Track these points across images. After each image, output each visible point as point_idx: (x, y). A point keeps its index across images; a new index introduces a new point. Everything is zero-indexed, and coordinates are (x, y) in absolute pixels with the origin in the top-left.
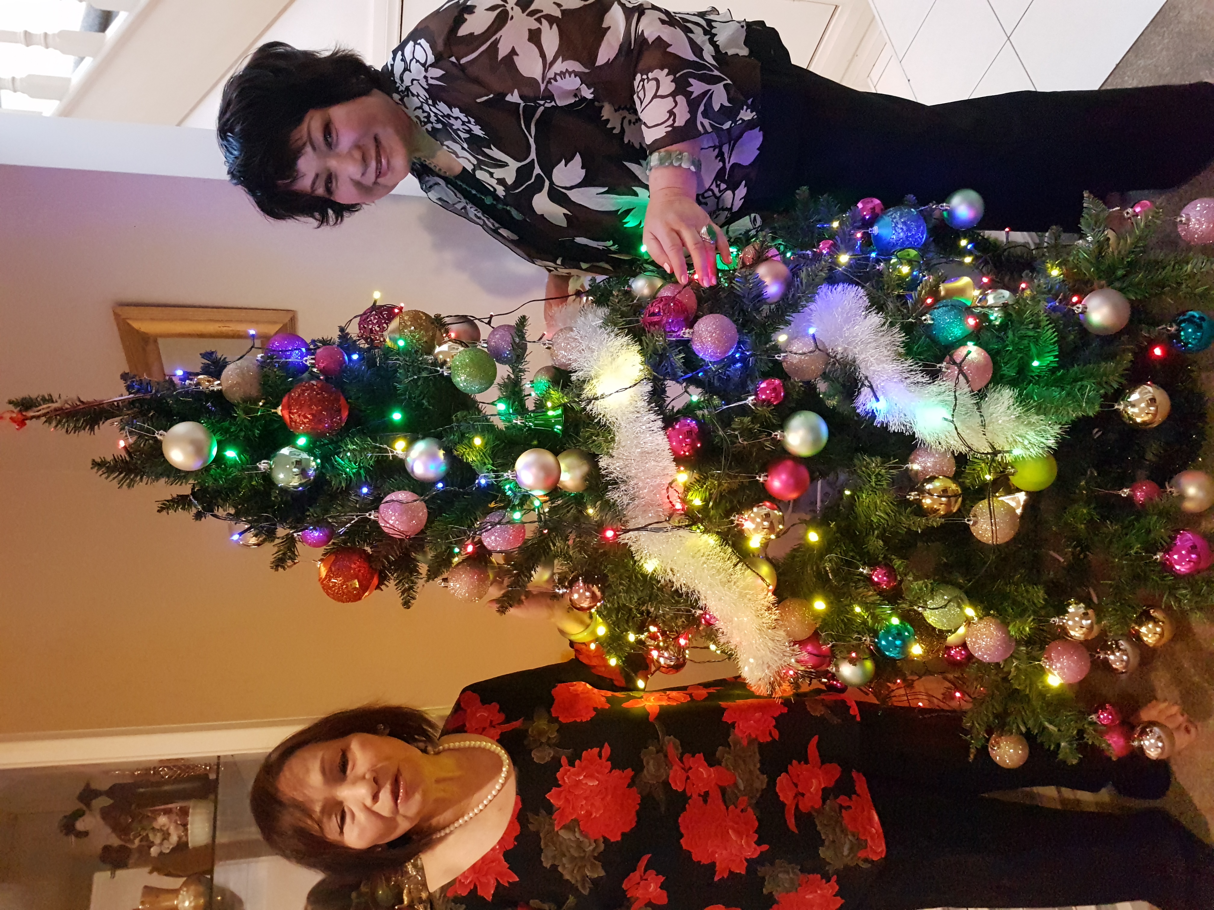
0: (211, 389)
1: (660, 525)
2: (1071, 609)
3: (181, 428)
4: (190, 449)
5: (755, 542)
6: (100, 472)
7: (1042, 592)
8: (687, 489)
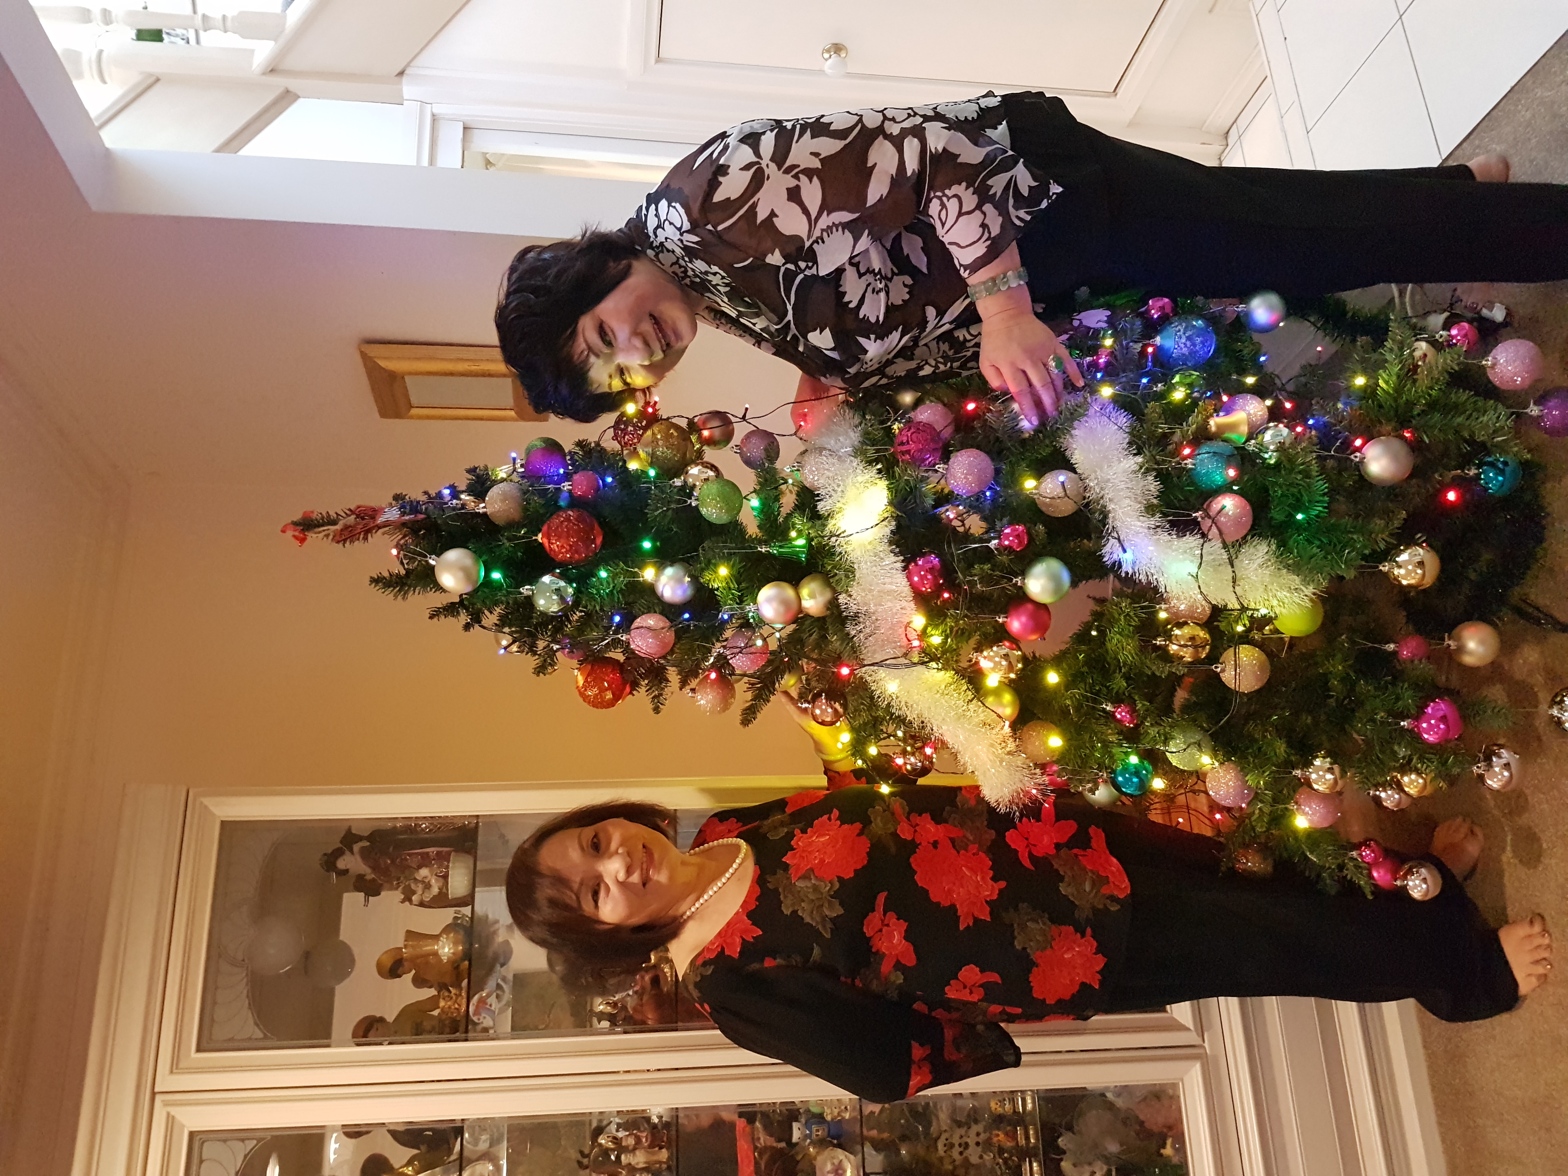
0: (477, 510)
1: (895, 661)
2: (1318, 762)
3: (452, 555)
4: (461, 574)
5: (993, 680)
6: (378, 588)
7: (1284, 745)
8: (927, 627)
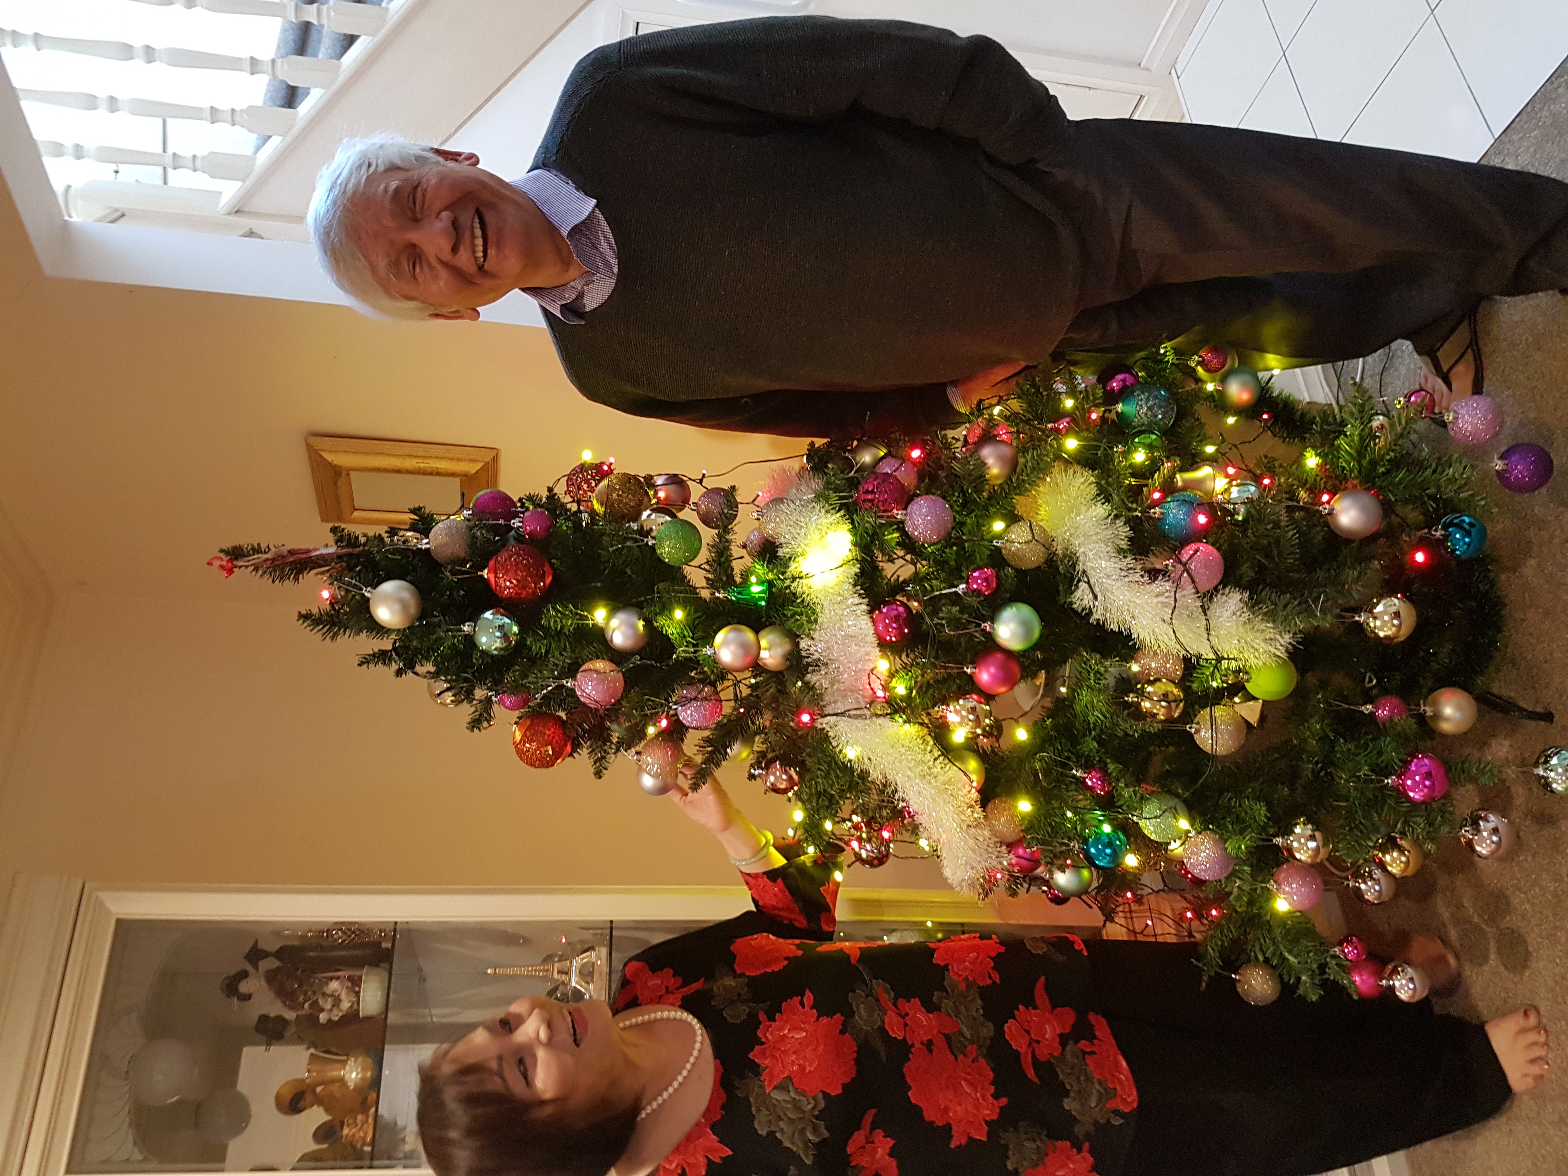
0: (419, 546)
1: (858, 712)
2: (1298, 830)
3: (389, 586)
4: (397, 607)
5: (959, 736)
6: (306, 625)
7: (1264, 809)
8: (892, 676)
